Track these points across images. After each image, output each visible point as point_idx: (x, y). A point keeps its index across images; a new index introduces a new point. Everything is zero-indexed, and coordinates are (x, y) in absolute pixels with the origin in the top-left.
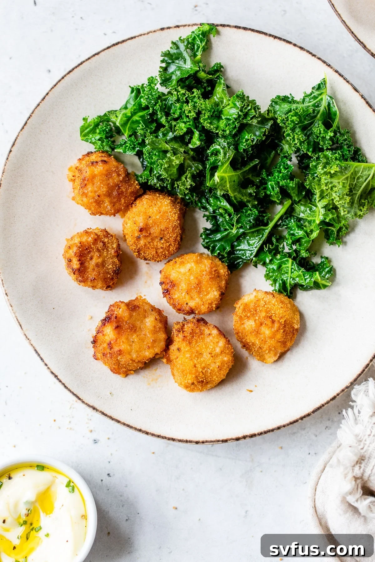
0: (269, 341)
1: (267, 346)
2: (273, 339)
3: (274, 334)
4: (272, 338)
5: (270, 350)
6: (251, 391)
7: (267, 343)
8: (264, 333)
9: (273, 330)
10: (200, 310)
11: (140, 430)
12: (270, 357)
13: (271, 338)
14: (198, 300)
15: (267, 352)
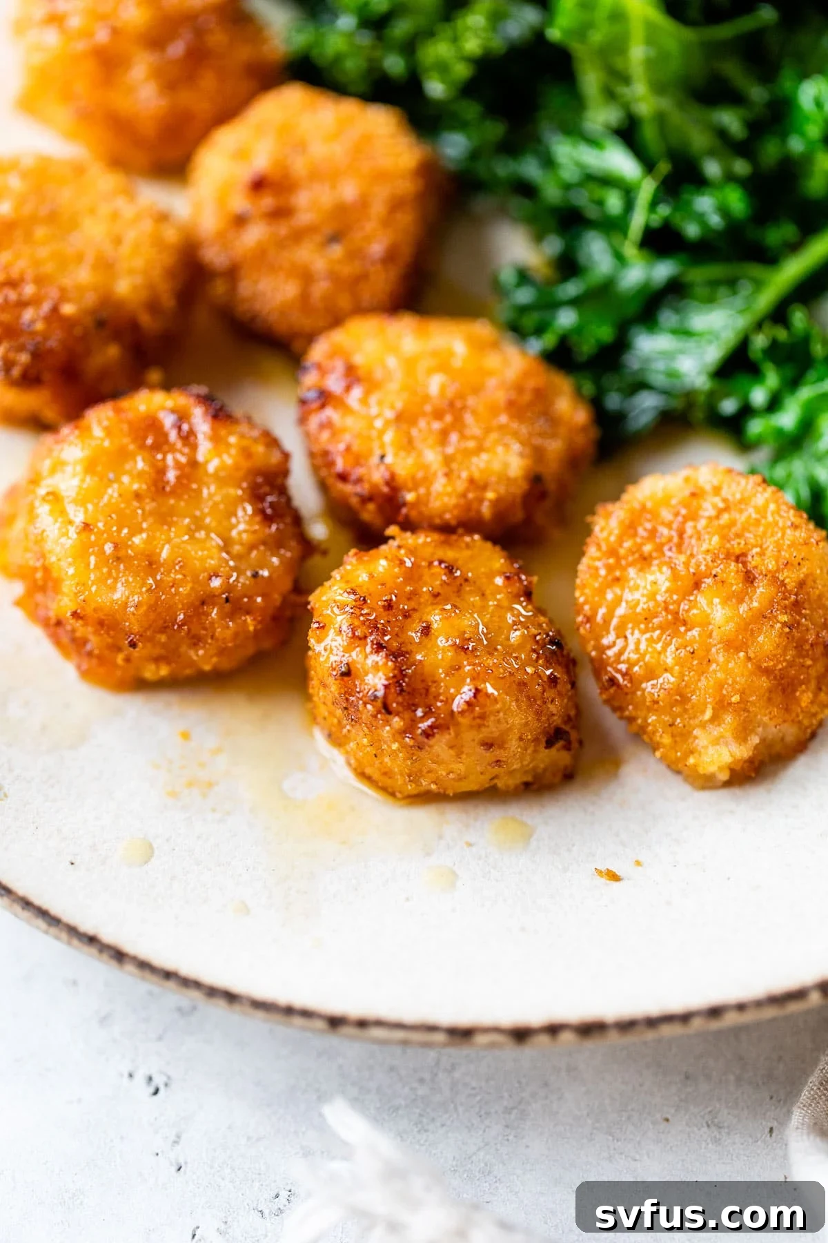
0: (721, 659)
1: (712, 683)
2: (742, 654)
3: (746, 630)
4: (738, 650)
5: (722, 706)
6: (614, 877)
7: (714, 666)
8: (705, 623)
9: (743, 608)
10: (428, 494)
11: (92, 940)
12: (716, 742)
13: (732, 646)
14: (432, 457)
15: (708, 714)
